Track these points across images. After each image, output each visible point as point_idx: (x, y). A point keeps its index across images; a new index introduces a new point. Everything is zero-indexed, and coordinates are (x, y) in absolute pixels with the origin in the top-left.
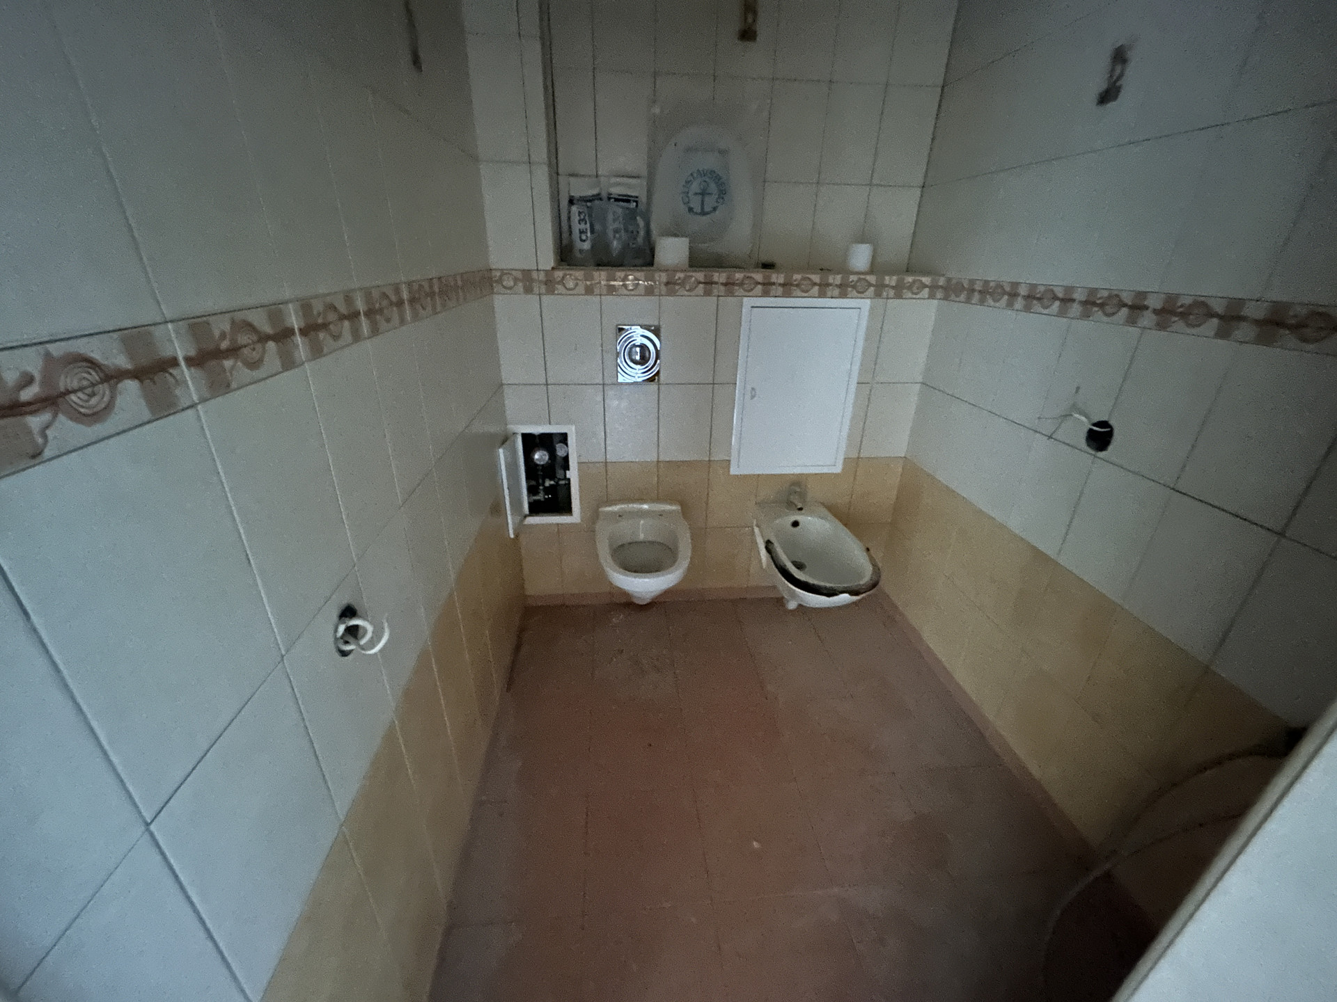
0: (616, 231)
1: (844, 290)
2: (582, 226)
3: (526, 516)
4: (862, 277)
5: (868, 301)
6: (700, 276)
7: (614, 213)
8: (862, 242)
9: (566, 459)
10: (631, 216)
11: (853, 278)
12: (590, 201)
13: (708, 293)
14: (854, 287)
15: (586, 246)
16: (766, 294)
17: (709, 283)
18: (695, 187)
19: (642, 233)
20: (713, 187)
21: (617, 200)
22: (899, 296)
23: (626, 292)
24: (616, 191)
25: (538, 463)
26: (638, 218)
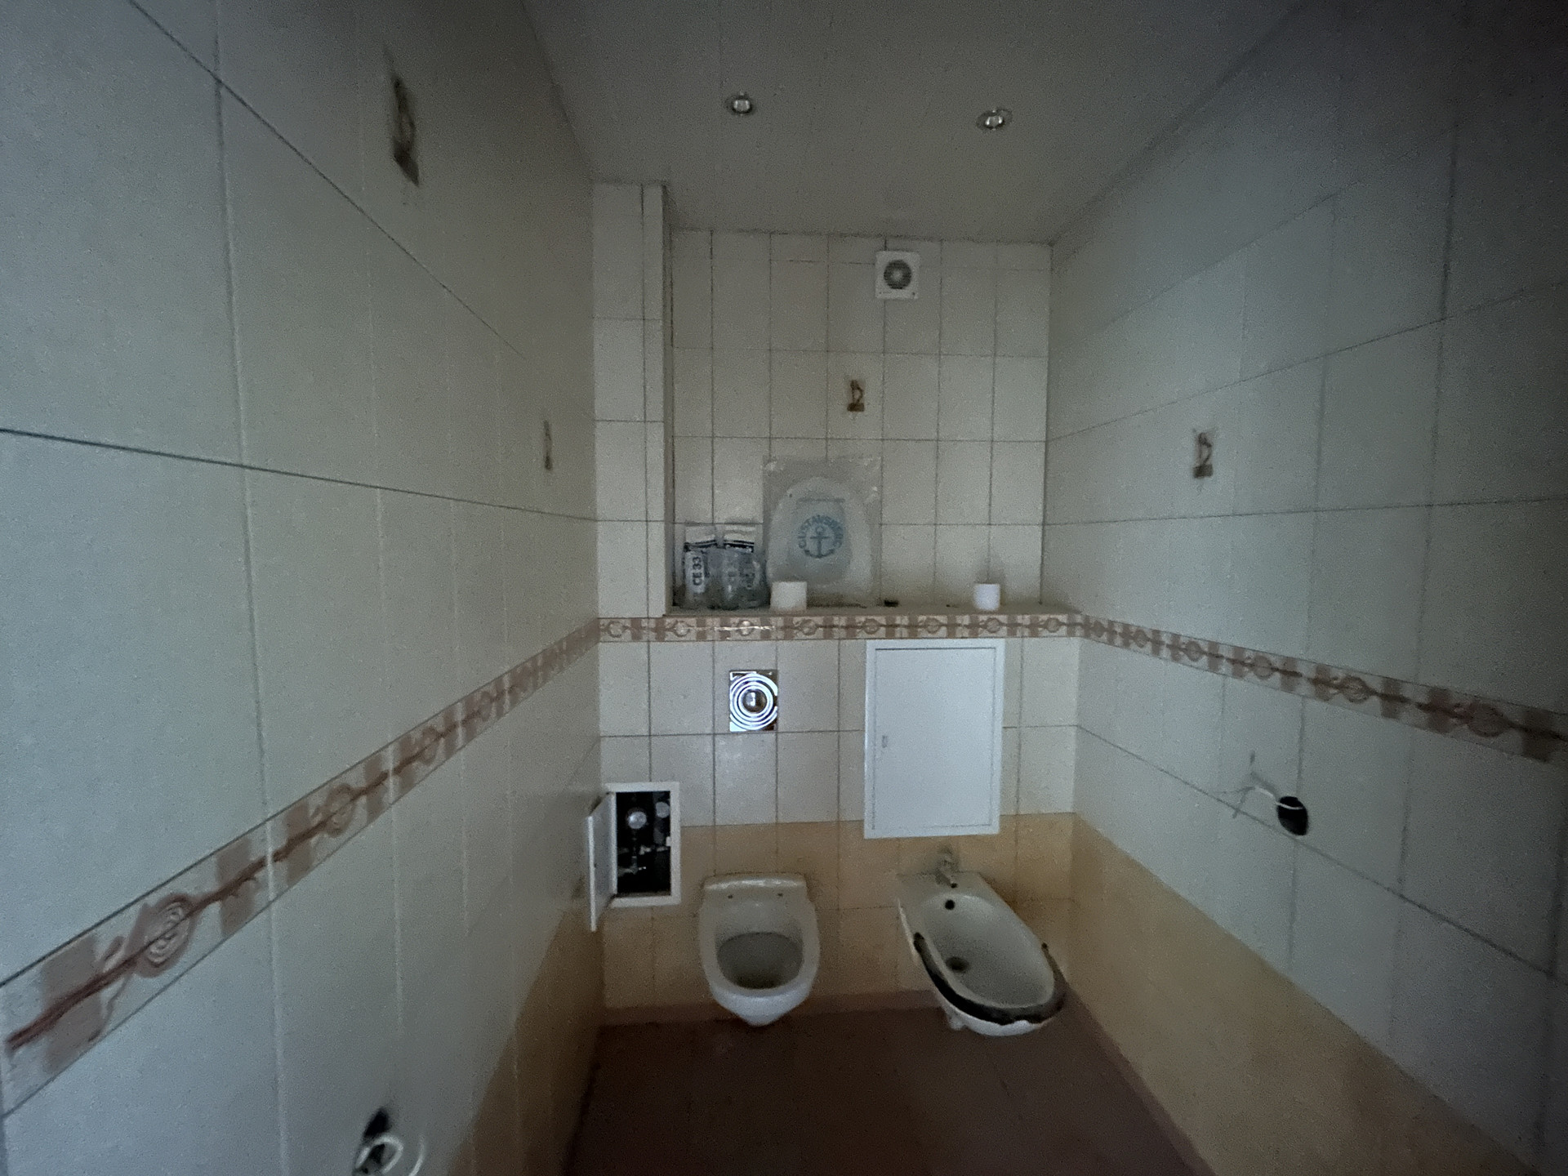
0: (731, 575)
1: (974, 630)
2: (698, 571)
3: (613, 897)
4: (994, 616)
5: (1003, 640)
6: (819, 620)
7: (730, 558)
8: (988, 582)
9: (667, 821)
10: (746, 561)
11: (983, 618)
12: (706, 547)
13: (828, 636)
14: (985, 627)
15: (700, 589)
16: (890, 635)
17: (829, 627)
18: (811, 533)
19: (758, 576)
20: (829, 533)
21: (732, 545)
22: (1034, 634)
23: (739, 637)
24: (730, 538)
25: (633, 827)
26: (755, 563)
